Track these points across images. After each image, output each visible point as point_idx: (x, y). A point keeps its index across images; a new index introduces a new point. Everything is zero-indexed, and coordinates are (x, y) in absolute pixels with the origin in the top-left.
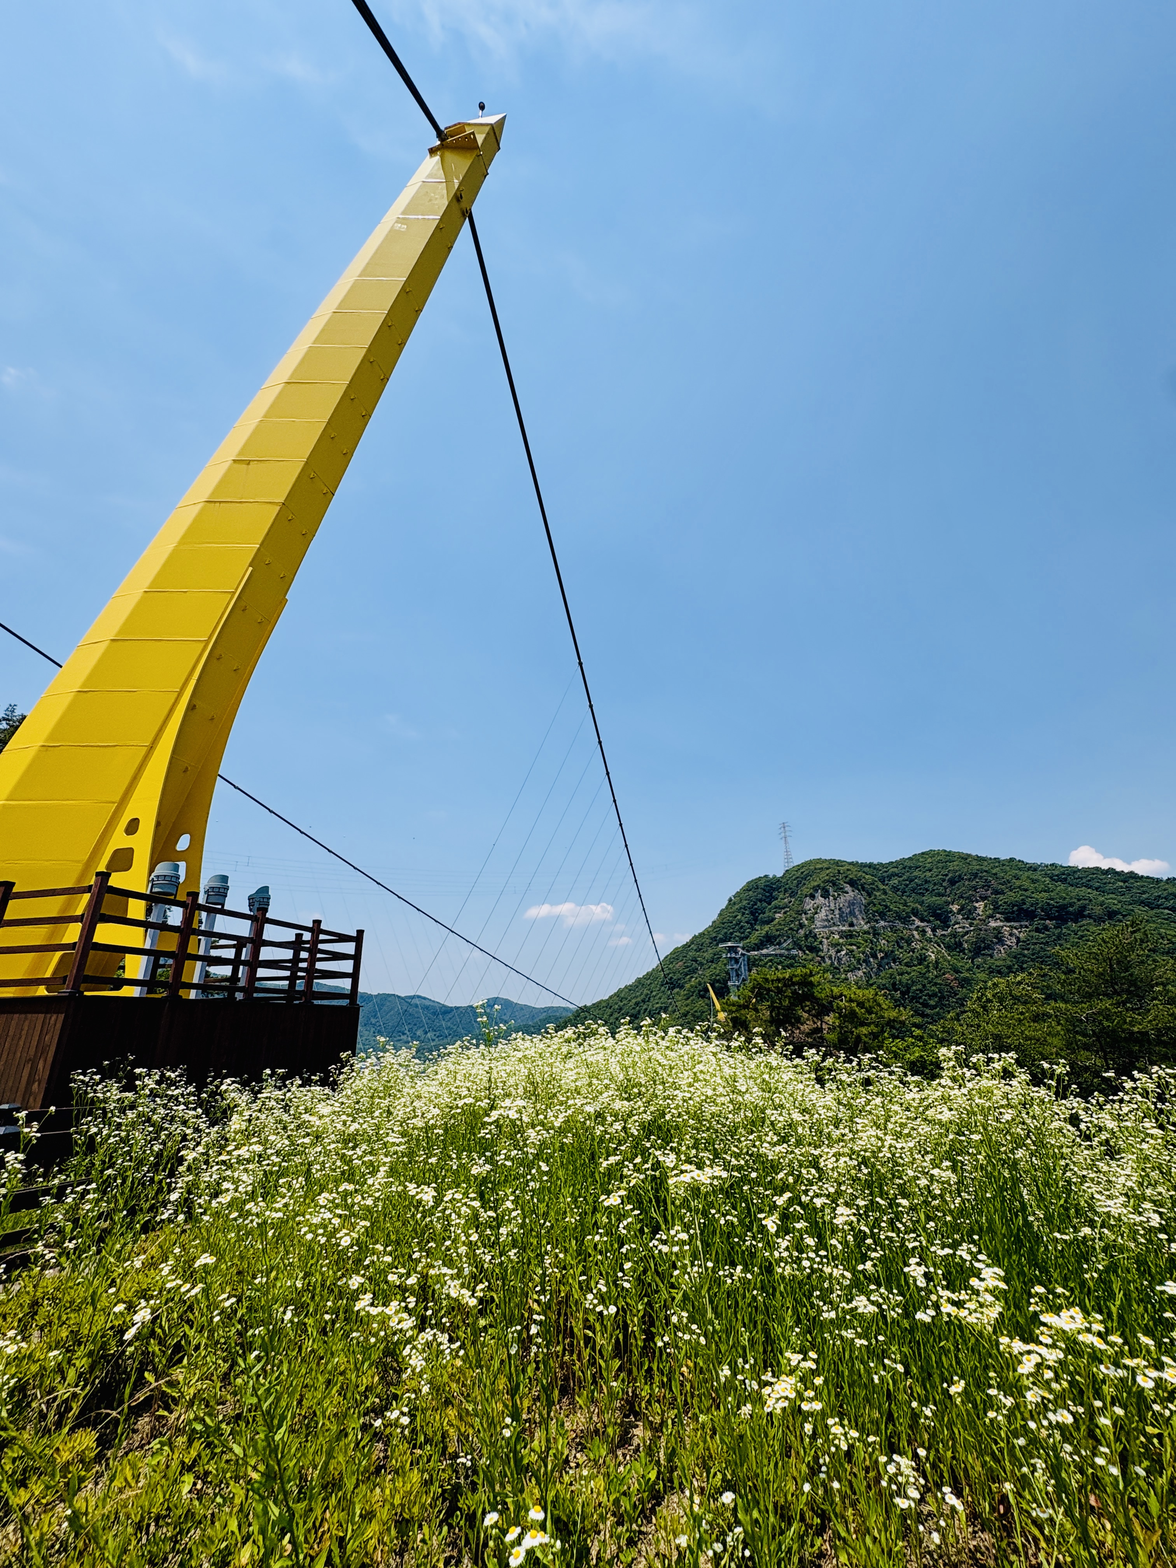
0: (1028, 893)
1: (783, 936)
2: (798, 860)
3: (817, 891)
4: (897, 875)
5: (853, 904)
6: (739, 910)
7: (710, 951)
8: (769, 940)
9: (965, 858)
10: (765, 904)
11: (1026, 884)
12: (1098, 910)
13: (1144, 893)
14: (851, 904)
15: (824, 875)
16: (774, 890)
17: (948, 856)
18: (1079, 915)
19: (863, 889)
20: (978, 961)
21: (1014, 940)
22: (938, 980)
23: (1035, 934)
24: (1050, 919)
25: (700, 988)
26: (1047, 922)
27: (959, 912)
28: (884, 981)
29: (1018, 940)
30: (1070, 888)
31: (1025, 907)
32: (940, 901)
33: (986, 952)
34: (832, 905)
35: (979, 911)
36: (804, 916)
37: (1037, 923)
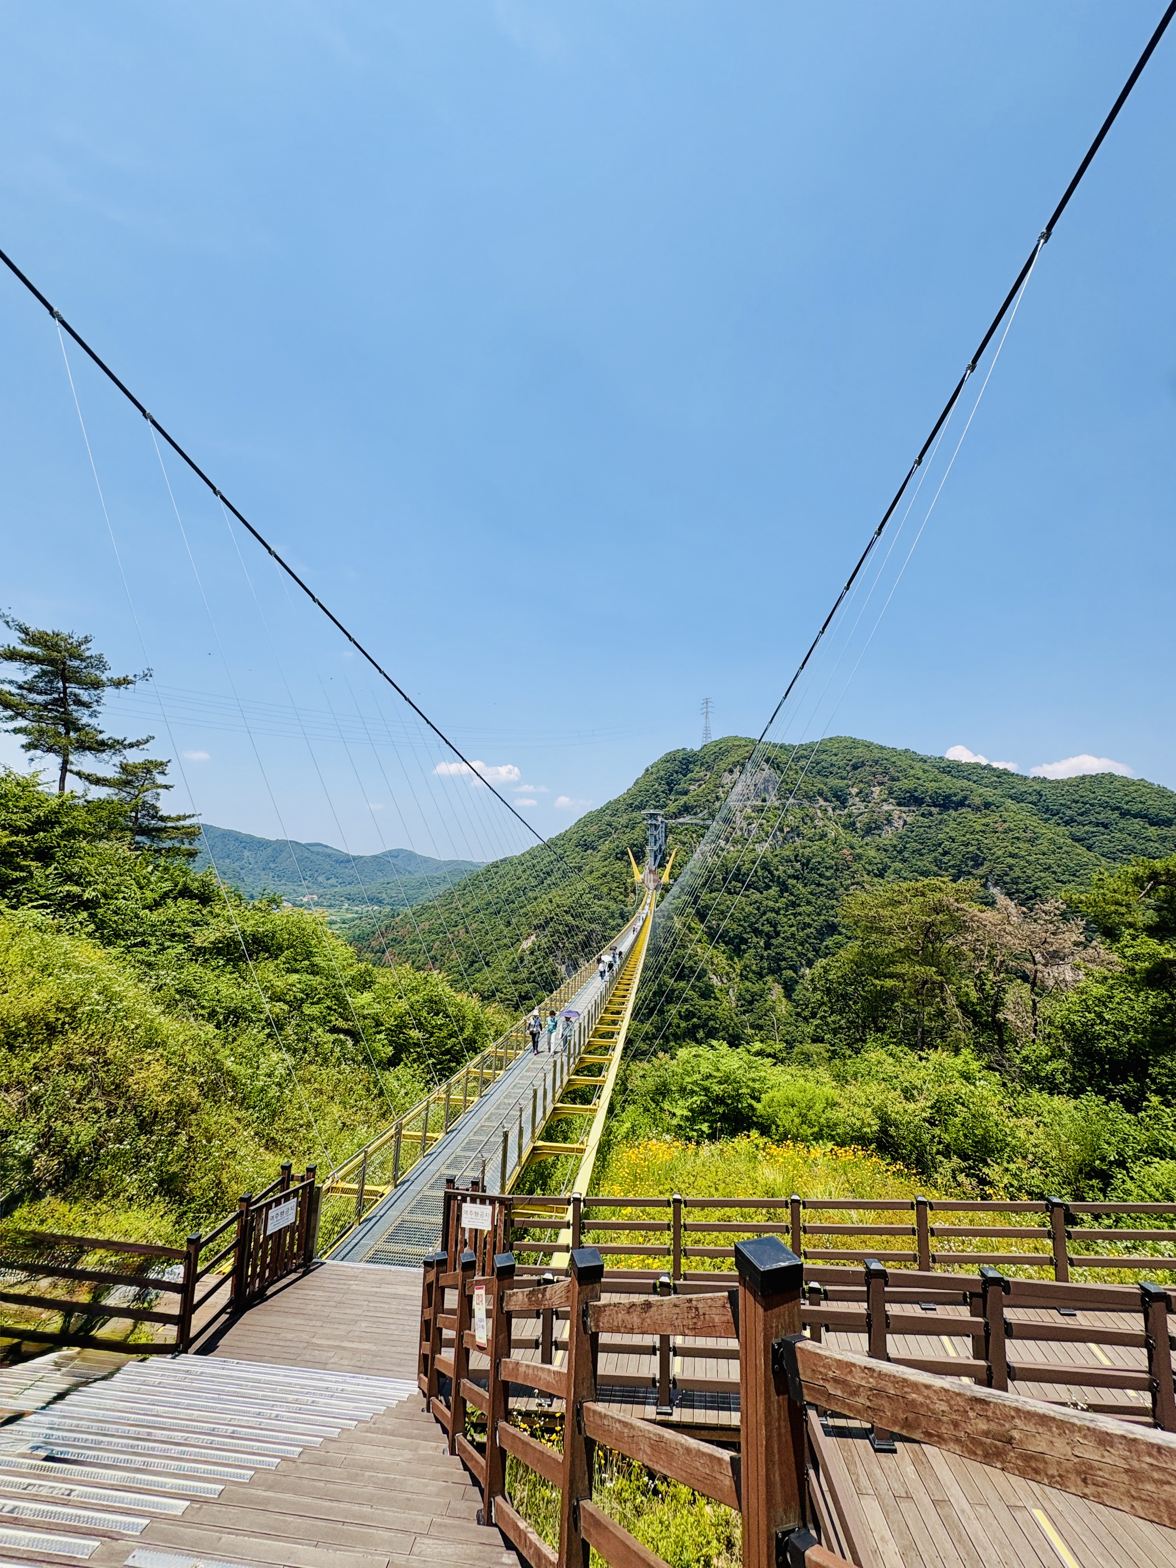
0: (920, 782)
1: (700, 806)
2: (716, 736)
3: (735, 766)
4: (806, 757)
6: (655, 779)
7: (626, 817)
8: (686, 809)
9: (868, 746)
10: (681, 776)
11: (920, 774)
12: (977, 801)
14: (766, 781)
15: (743, 752)
16: (690, 762)
17: (855, 744)
18: (962, 804)
19: (779, 768)
20: (868, 839)
21: (902, 823)
22: (835, 855)
23: (921, 818)
24: (935, 806)
25: (618, 850)
26: (933, 809)
27: (857, 795)
28: (788, 853)
29: (905, 823)
30: (955, 780)
31: (916, 794)
32: (842, 783)
33: (876, 832)
34: (749, 781)
35: (875, 795)
36: (721, 789)
37: (924, 809)
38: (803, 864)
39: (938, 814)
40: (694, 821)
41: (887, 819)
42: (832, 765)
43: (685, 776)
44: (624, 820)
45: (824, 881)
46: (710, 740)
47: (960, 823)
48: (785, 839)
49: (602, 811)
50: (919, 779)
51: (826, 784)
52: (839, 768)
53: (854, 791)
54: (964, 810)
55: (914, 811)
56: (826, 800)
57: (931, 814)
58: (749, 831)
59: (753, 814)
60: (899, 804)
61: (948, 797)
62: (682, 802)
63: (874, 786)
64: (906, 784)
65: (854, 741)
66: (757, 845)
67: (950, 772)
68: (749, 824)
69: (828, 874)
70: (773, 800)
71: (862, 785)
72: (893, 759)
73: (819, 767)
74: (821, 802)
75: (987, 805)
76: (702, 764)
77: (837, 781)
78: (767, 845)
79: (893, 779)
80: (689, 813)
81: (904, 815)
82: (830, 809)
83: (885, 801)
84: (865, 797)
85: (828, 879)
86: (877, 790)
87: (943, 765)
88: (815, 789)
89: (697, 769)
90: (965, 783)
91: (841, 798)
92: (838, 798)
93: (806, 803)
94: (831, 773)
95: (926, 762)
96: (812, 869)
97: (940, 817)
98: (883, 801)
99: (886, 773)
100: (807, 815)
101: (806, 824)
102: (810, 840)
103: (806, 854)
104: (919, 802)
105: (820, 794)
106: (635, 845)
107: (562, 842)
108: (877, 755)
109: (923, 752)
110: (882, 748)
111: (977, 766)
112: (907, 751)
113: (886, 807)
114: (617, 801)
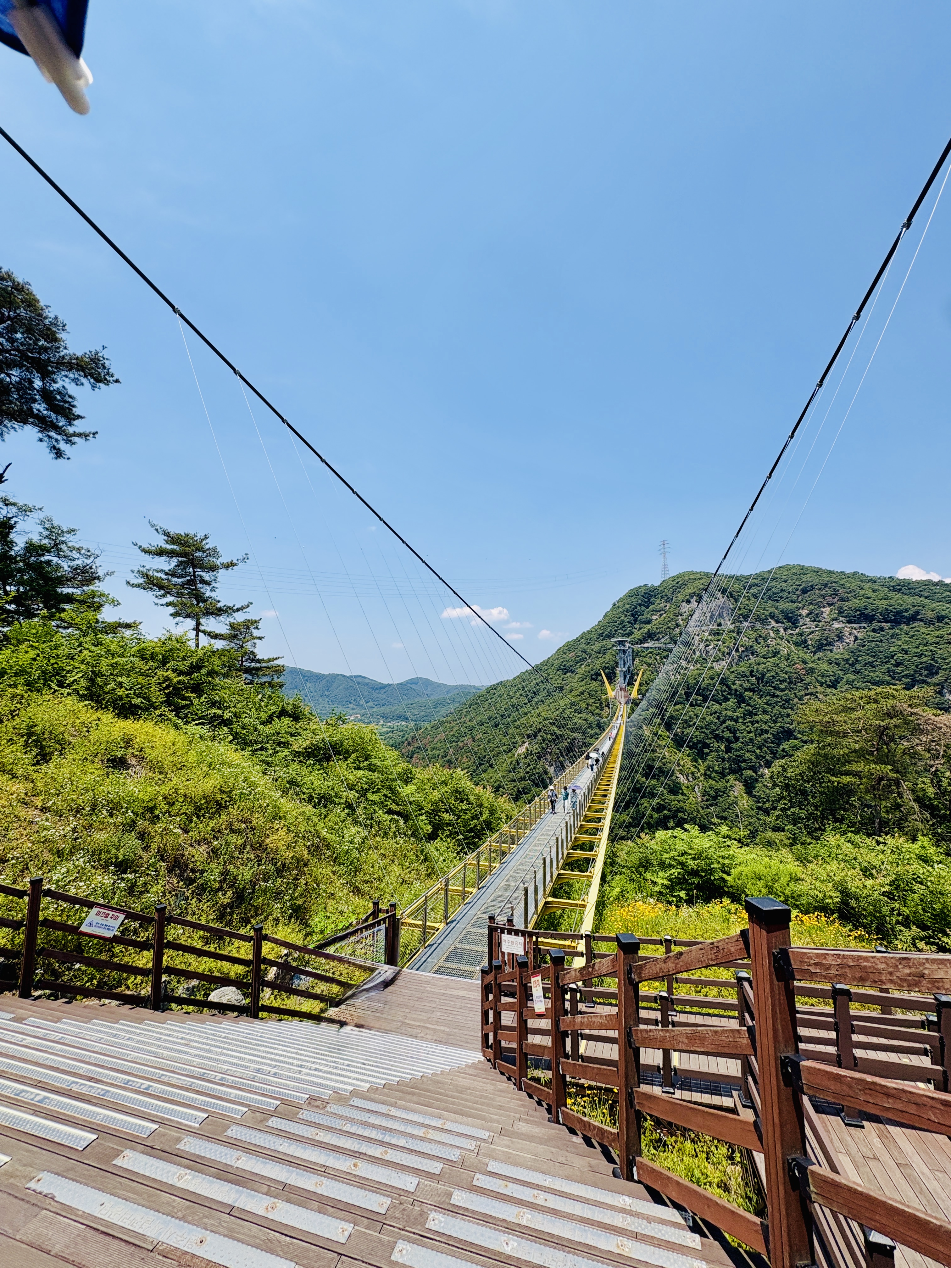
0: (870, 601)
1: (661, 633)
2: (674, 572)
3: (692, 597)
4: (756, 585)
5: (722, 608)
6: (622, 612)
7: (599, 644)
8: (650, 636)
9: (817, 571)
10: (643, 608)
11: (868, 593)
12: (929, 615)
15: (698, 584)
16: (652, 596)
17: (804, 570)
18: (913, 618)
19: (731, 595)
20: (819, 655)
21: (853, 638)
22: (788, 669)
23: (872, 634)
24: (886, 622)
25: (592, 673)
26: (884, 624)
27: (808, 615)
28: (743, 669)
29: (856, 638)
30: (905, 597)
31: (866, 612)
32: (792, 606)
33: (827, 647)
34: (705, 609)
35: (825, 615)
36: (680, 617)
37: (875, 625)
38: (758, 679)
39: (890, 629)
40: (658, 645)
41: (838, 636)
42: (782, 591)
43: (647, 608)
44: (597, 646)
45: (778, 693)
46: (668, 576)
47: (913, 636)
48: (740, 657)
49: (578, 640)
50: (868, 598)
51: (777, 608)
52: (789, 593)
53: (804, 612)
54: (916, 624)
55: (864, 628)
56: (777, 622)
57: (882, 629)
58: (707, 652)
59: (710, 637)
60: (849, 622)
61: (899, 613)
62: (646, 630)
63: (824, 607)
64: (855, 603)
65: (803, 568)
66: (714, 664)
67: (900, 590)
68: (707, 646)
69: (782, 686)
70: (728, 625)
71: (811, 607)
72: (842, 582)
73: (770, 593)
74: (773, 623)
75: (940, 619)
76: (662, 597)
77: (787, 604)
78: (724, 663)
79: (842, 600)
80: (652, 639)
81: (855, 631)
82: (782, 630)
83: (835, 619)
84: (815, 617)
85: (783, 690)
86: (827, 610)
87: (892, 584)
88: (767, 613)
89: (658, 601)
90: (917, 600)
91: (792, 619)
92: (789, 619)
93: (759, 625)
94: (782, 598)
95: (875, 582)
96: (767, 682)
97: (891, 632)
98: (834, 620)
99: (835, 594)
100: (760, 636)
101: (759, 643)
102: (764, 657)
103: (761, 669)
104: (870, 619)
105: (772, 616)
106: (606, 668)
107: (546, 667)
108: (826, 579)
109: (871, 573)
110: (831, 572)
111: (929, 583)
112: (855, 573)
113: (836, 625)
114: (590, 632)
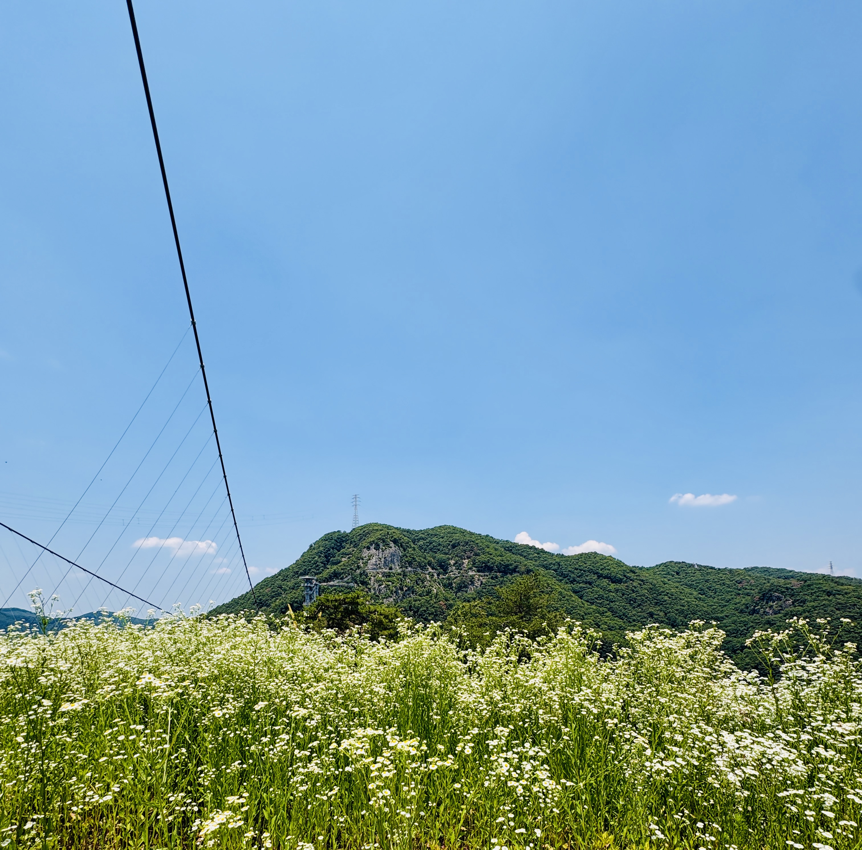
0: (492, 556)
1: (345, 573)
2: (362, 522)
3: (372, 545)
4: (423, 539)
5: (394, 555)
6: (317, 554)
7: (293, 581)
8: (336, 575)
9: (463, 532)
10: (335, 551)
11: (492, 551)
12: (523, 569)
13: (546, 560)
14: (393, 555)
15: (378, 535)
16: (343, 541)
17: (454, 530)
18: (514, 571)
19: (402, 546)
20: (459, 594)
22: (436, 605)
23: (490, 580)
24: (500, 572)
26: (498, 574)
27: (455, 564)
28: (405, 605)
29: (482, 583)
30: (513, 555)
31: (489, 564)
32: (444, 557)
33: (464, 589)
34: (380, 555)
35: (465, 565)
36: (361, 561)
37: (493, 574)
43: (339, 551)
46: (358, 525)
48: (404, 595)
50: (491, 554)
51: (434, 558)
52: (444, 547)
53: (452, 562)
54: (515, 575)
55: (487, 576)
56: (433, 568)
57: (497, 577)
58: (380, 591)
59: (383, 579)
60: (478, 571)
61: (507, 566)
62: (333, 570)
64: (483, 558)
66: (385, 600)
68: (380, 585)
69: (430, 618)
70: (397, 569)
71: (457, 558)
73: (431, 546)
74: (430, 570)
78: (392, 599)
79: (477, 555)
80: (338, 578)
81: (481, 578)
82: (435, 575)
86: (466, 561)
88: (426, 561)
91: (443, 567)
93: (419, 570)
94: (439, 550)
96: (420, 615)
97: (502, 579)
98: (469, 569)
99: (472, 550)
100: (420, 579)
101: (418, 585)
102: (420, 595)
103: (417, 605)
105: (430, 564)
108: (468, 538)
109: (497, 537)
110: (471, 534)
111: (527, 547)
112: (487, 536)
113: (471, 573)
114: (287, 569)
